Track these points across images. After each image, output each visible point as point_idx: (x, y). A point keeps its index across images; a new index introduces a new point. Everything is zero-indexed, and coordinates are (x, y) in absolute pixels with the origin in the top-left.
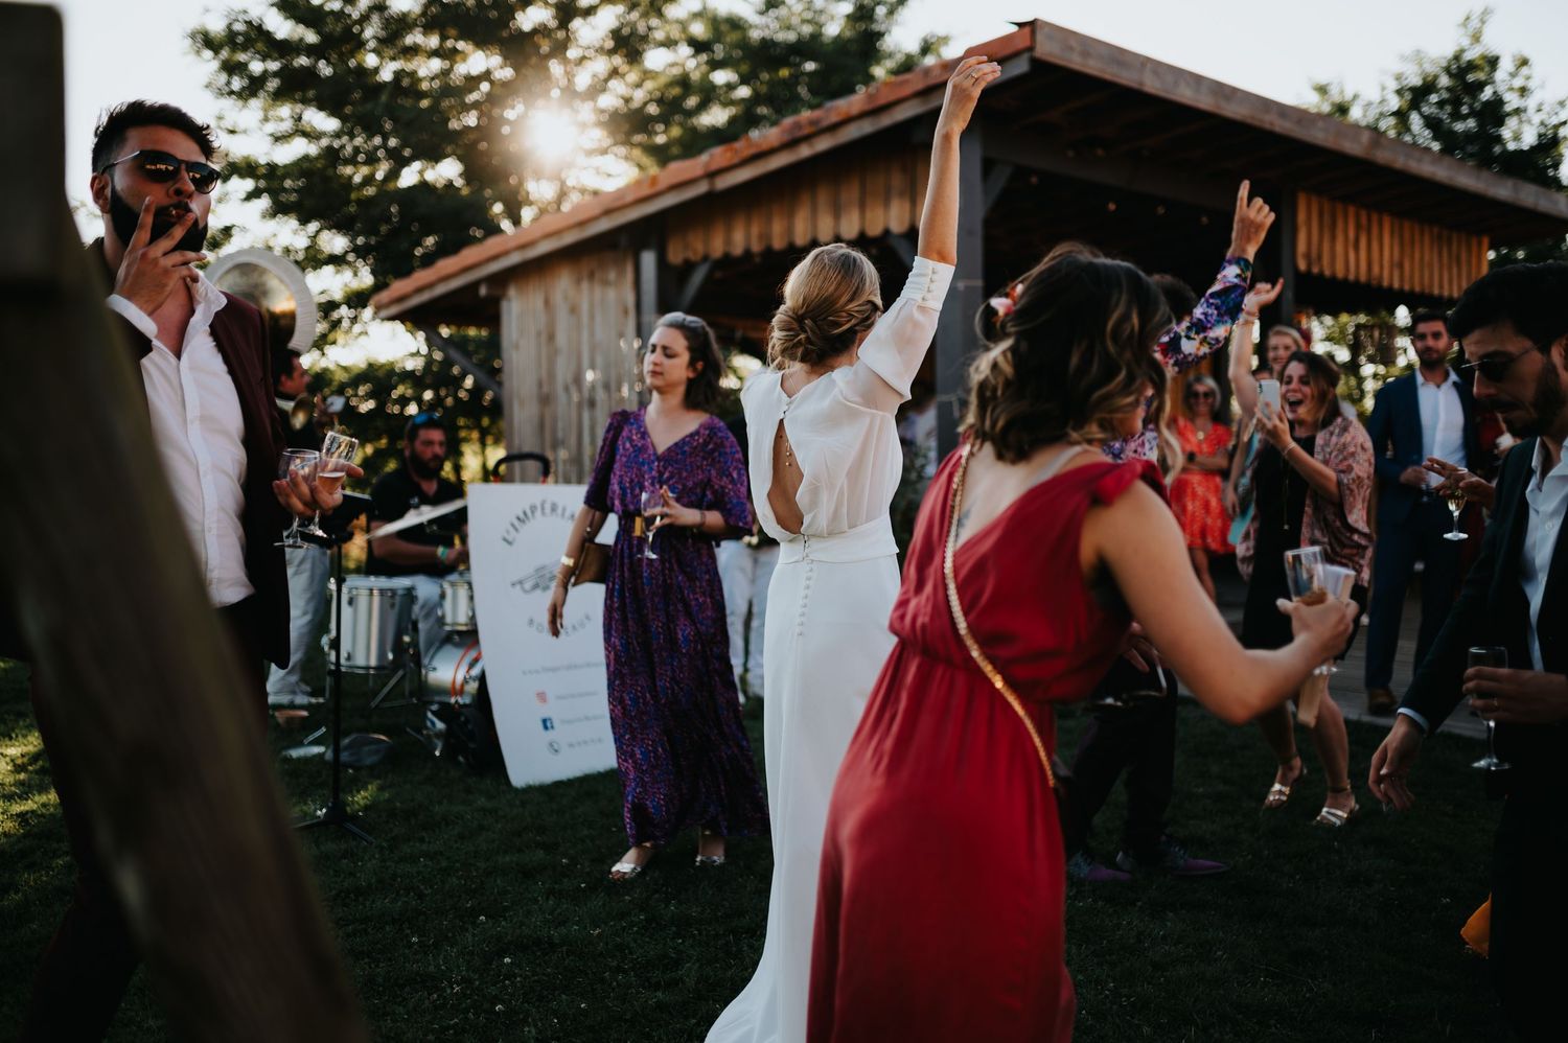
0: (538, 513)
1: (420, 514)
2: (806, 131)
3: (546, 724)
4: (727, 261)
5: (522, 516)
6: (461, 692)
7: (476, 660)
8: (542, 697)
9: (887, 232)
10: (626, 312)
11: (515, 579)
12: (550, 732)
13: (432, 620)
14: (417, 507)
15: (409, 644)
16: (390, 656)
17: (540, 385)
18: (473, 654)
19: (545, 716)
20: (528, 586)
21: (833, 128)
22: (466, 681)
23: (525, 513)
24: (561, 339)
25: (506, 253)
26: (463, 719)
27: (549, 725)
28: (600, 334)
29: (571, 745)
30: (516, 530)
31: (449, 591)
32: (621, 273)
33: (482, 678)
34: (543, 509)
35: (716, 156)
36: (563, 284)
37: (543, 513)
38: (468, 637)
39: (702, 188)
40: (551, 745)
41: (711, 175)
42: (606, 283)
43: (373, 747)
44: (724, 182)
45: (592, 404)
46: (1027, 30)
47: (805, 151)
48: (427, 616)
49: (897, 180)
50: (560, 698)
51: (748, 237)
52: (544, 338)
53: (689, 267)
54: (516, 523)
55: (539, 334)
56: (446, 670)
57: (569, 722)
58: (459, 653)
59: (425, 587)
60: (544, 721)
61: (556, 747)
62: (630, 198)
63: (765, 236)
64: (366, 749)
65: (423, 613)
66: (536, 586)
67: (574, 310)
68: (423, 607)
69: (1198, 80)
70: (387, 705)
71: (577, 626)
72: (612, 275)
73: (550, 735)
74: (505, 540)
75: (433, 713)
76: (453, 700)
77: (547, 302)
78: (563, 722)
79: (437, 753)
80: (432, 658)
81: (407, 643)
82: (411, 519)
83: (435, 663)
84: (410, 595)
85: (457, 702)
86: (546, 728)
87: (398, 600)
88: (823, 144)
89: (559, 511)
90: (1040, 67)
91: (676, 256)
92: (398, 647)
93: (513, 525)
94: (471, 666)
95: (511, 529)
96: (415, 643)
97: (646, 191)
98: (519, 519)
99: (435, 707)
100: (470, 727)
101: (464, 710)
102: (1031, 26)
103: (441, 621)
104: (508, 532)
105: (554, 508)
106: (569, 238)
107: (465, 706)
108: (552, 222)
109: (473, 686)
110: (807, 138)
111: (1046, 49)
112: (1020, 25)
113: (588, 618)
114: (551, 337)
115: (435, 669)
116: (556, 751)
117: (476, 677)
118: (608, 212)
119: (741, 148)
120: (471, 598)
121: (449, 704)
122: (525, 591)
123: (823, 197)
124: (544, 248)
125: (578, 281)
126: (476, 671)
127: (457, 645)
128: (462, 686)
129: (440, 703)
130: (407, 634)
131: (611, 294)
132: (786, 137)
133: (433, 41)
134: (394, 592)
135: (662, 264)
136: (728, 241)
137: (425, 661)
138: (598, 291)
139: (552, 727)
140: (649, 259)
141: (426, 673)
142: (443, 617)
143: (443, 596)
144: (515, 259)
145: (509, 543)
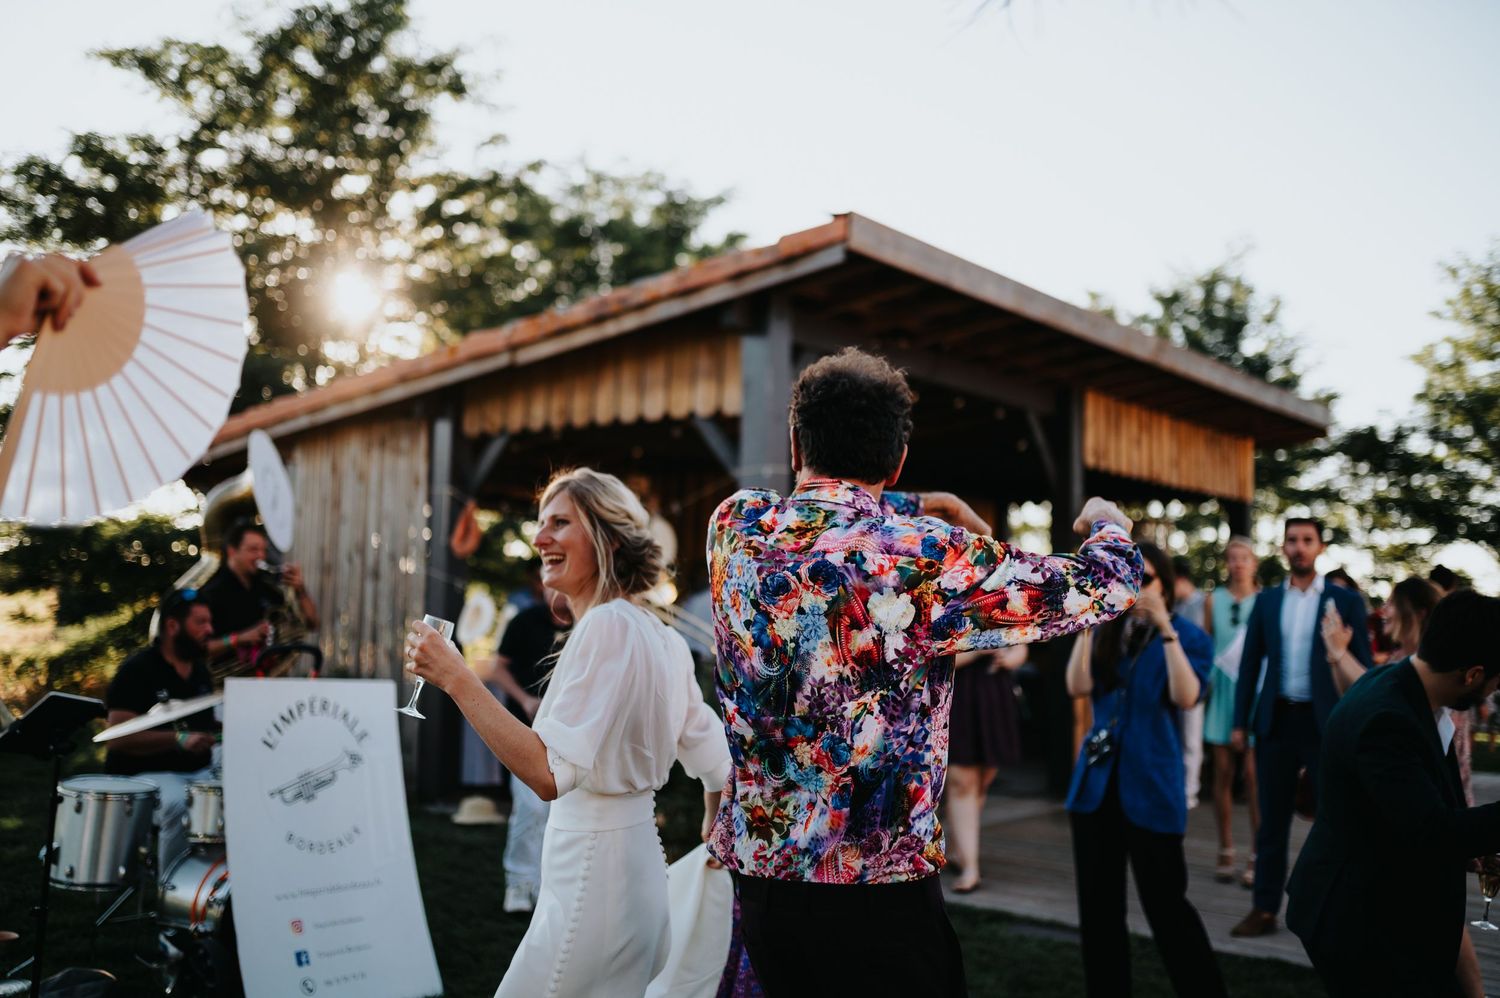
0: (306, 712)
1: (169, 710)
2: (613, 308)
3: (301, 958)
4: (525, 435)
5: (287, 715)
6: (202, 916)
7: (222, 881)
8: (297, 926)
9: (692, 416)
10: (417, 482)
11: (275, 787)
12: (305, 968)
13: (176, 830)
14: (165, 701)
15: (146, 856)
16: (122, 871)
17: (322, 551)
18: (219, 872)
19: (299, 948)
20: (289, 795)
21: (642, 307)
22: (209, 904)
23: (291, 712)
24: (347, 506)
25: (293, 416)
26: (201, 951)
27: (304, 959)
28: (389, 503)
29: (329, 983)
30: (279, 730)
31: (198, 797)
32: (414, 441)
33: (227, 903)
34: (312, 705)
35: (518, 329)
36: (353, 450)
37: (312, 712)
38: (214, 851)
39: (502, 360)
40: (305, 984)
41: (513, 348)
42: (397, 451)
43: (90, 985)
44: (526, 356)
45: (376, 575)
46: (841, 222)
47: (611, 329)
48: (171, 824)
49: (704, 362)
50: (318, 926)
51: (548, 412)
52: (329, 505)
53: (484, 440)
54: (280, 723)
55: (324, 501)
56: (187, 889)
57: (329, 955)
58: (204, 868)
59: (169, 787)
60: (299, 955)
61: (310, 985)
62: (428, 365)
63: (566, 412)
64: (82, 986)
65: (168, 820)
66: (299, 795)
67: (362, 477)
68: (168, 813)
69: (1001, 280)
70: (119, 919)
71: (344, 840)
72: (404, 443)
73: (305, 971)
74: (266, 743)
75: (167, 938)
76: (192, 927)
77: (335, 469)
78: (320, 955)
79: (168, 991)
80: (172, 874)
81: (143, 854)
82: (157, 715)
83: (175, 881)
84: (152, 799)
85: (196, 929)
86: (300, 963)
87: (136, 805)
88: (630, 323)
89: (331, 709)
90: (854, 258)
91: (472, 426)
92: (133, 861)
93: (276, 726)
94: (217, 886)
95: (274, 730)
96: (153, 855)
97: (444, 359)
98: (283, 718)
99: (169, 933)
100: (209, 962)
101: (202, 941)
102: (846, 218)
103: (186, 831)
104: (269, 734)
105: (324, 706)
106: (361, 404)
107: (206, 934)
108: (346, 386)
109: (216, 911)
110: (614, 316)
111: (861, 242)
112: (837, 217)
113: (356, 831)
114: (337, 504)
115: (174, 888)
116: (311, 991)
117: (222, 900)
118: (404, 379)
119: (545, 321)
120: (221, 806)
121: (187, 931)
122: (285, 801)
123: (628, 375)
124: (335, 412)
125: (369, 450)
126: (221, 894)
127: (204, 860)
128: (204, 910)
129: (176, 928)
130: (144, 846)
131: (403, 463)
132: (592, 314)
133: (241, 199)
134: (131, 796)
135: (457, 434)
136: (527, 414)
137: (163, 877)
138: (389, 459)
139: (308, 962)
140: (443, 430)
141: (164, 892)
142: (189, 826)
143: (190, 802)
144: (303, 422)
145: (270, 746)
